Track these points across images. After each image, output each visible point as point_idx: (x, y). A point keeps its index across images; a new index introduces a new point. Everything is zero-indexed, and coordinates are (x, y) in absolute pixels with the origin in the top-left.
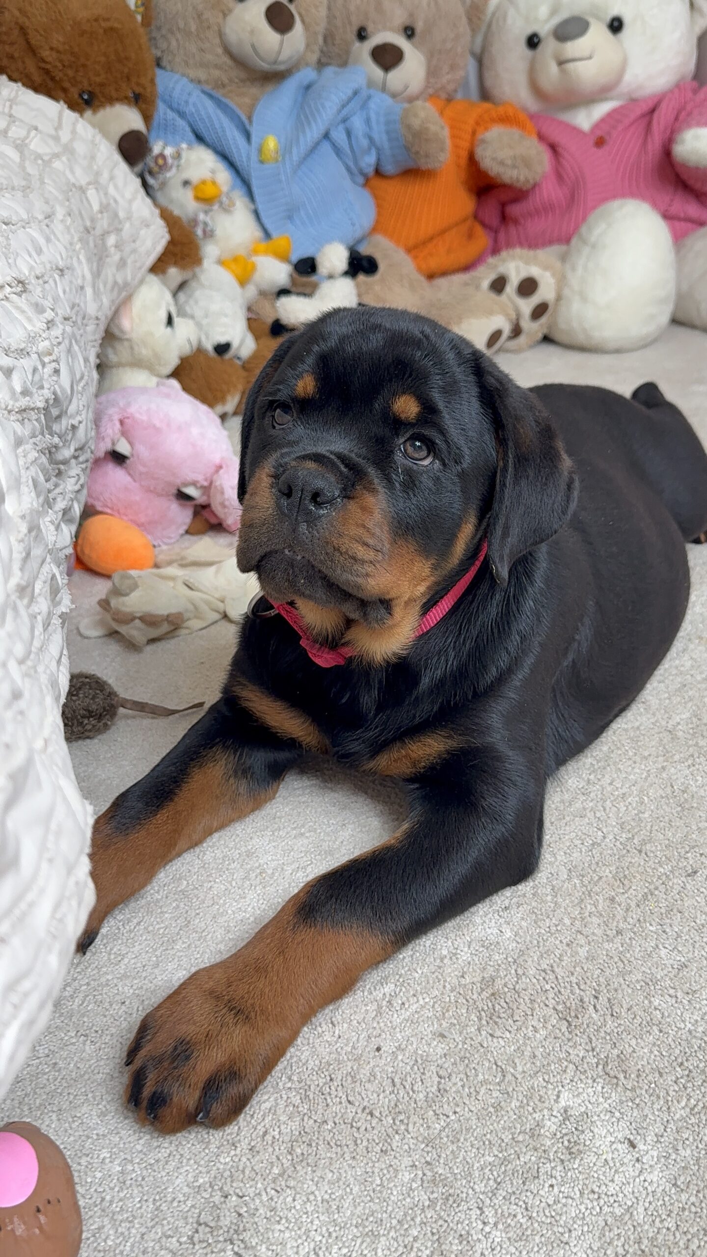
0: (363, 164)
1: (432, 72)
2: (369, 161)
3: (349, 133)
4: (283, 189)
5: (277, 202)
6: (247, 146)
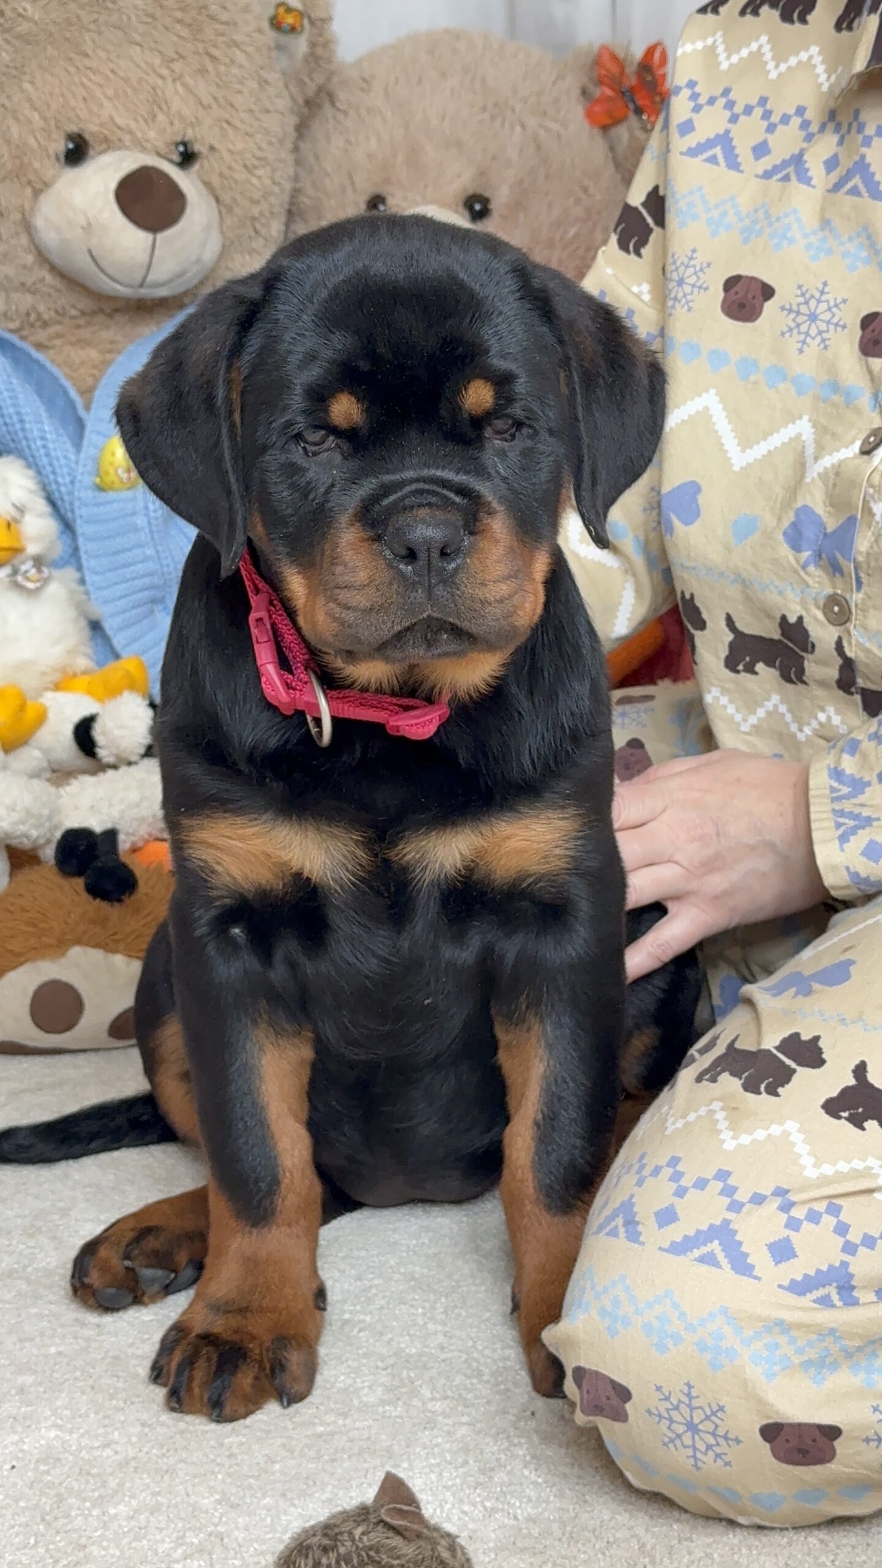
4: (139, 545)
5: (127, 572)
6: (71, 449)
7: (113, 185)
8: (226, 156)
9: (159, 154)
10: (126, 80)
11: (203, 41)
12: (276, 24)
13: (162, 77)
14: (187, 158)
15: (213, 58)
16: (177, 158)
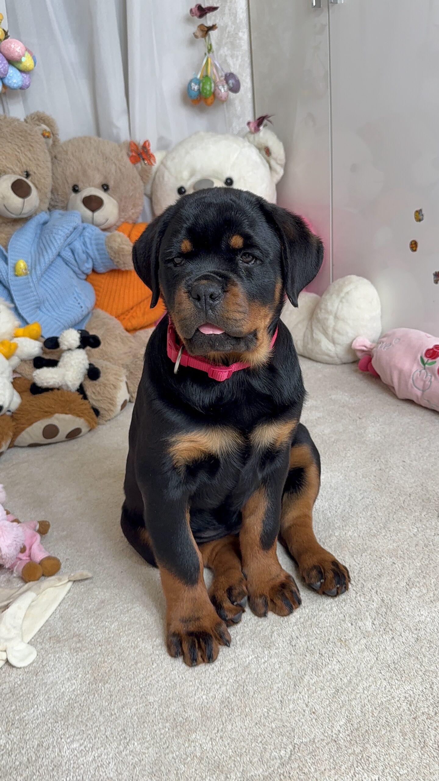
0: (84, 269)
1: (122, 210)
2: (88, 266)
3: (73, 252)
4: (32, 292)
5: (29, 300)
6: (5, 266)
7: (10, 185)
8: (39, 175)
9: (20, 175)
10: (9, 153)
11: (28, 141)
12: (43, 135)
13: (18, 152)
14: (28, 175)
15: (32, 146)
16: (25, 176)
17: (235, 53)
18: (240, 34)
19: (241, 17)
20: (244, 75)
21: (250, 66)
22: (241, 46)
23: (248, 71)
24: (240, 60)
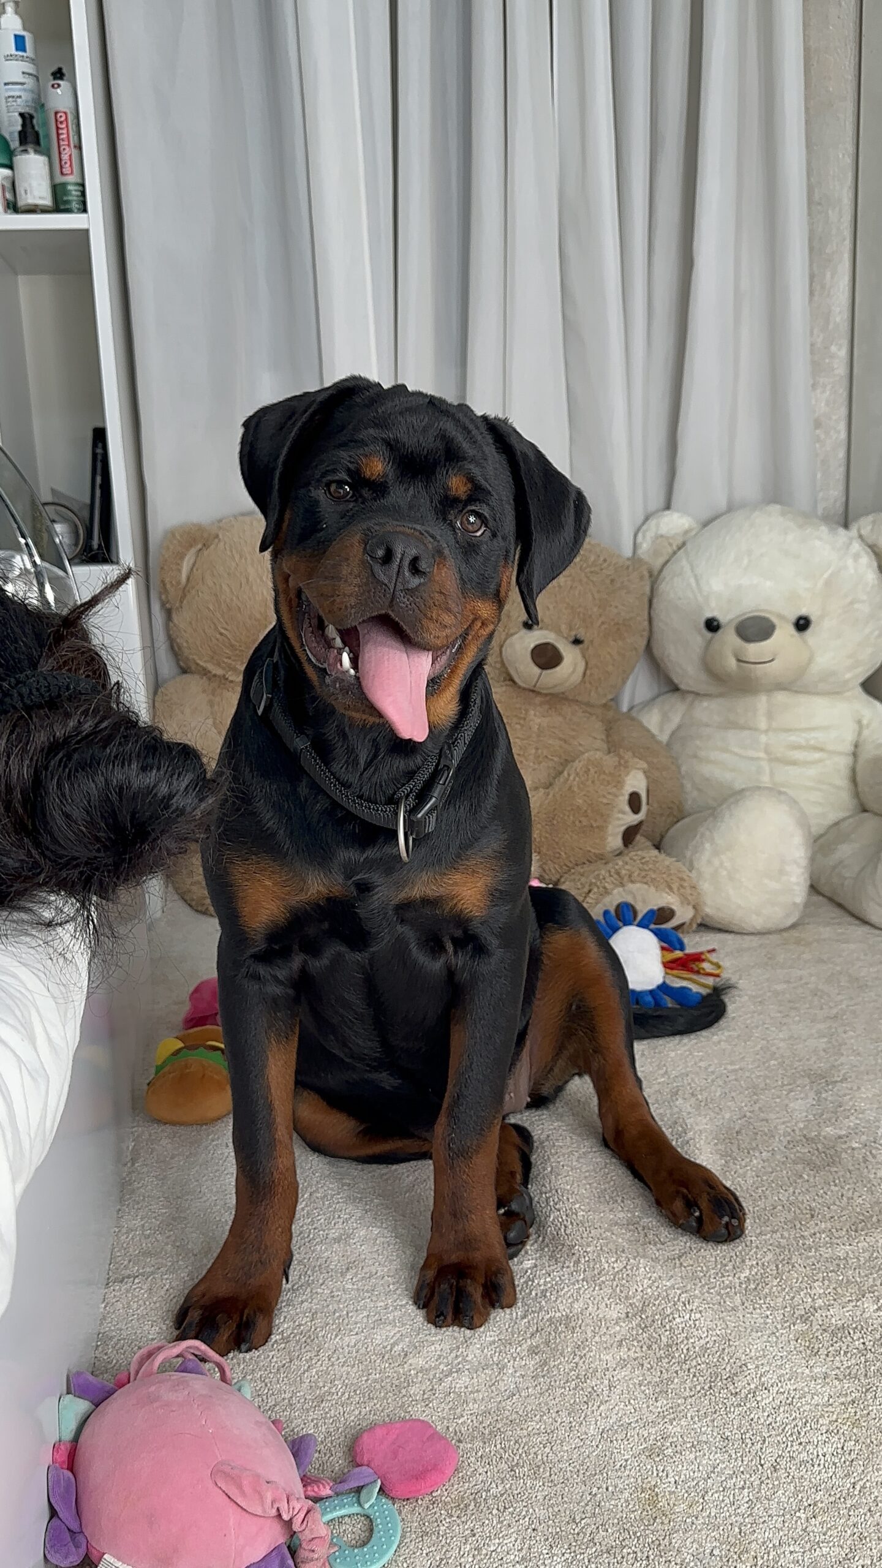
17: (821, 380)
18: (833, 348)
19: (838, 319)
20: (834, 418)
21: (846, 403)
22: (833, 370)
23: (843, 411)
24: (828, 393)
